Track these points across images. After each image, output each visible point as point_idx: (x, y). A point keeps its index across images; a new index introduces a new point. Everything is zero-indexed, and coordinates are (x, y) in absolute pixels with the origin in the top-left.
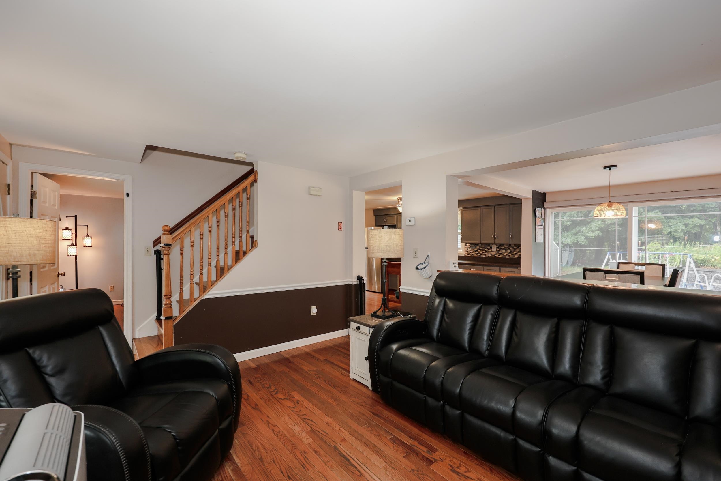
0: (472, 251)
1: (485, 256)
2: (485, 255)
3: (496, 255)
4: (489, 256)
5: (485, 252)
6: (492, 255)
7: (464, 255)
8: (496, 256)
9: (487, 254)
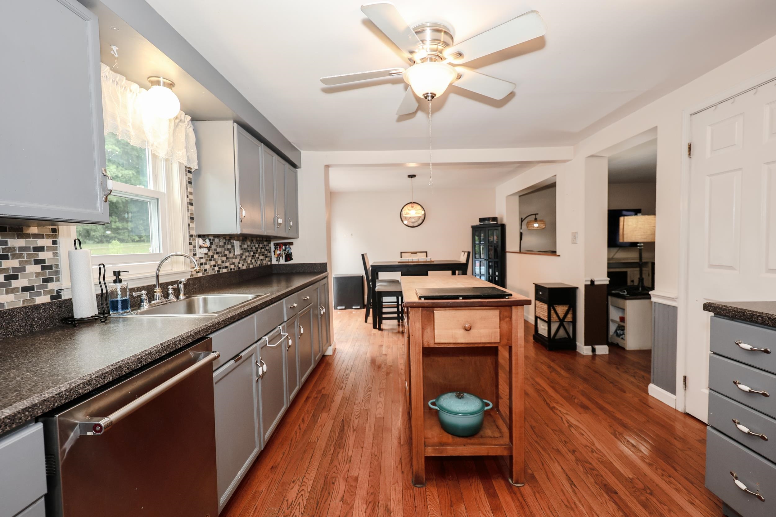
1: (225, 271)
2: (226, 267)
5: (225, 258)
6: (236, 266)
8: (240, 267)
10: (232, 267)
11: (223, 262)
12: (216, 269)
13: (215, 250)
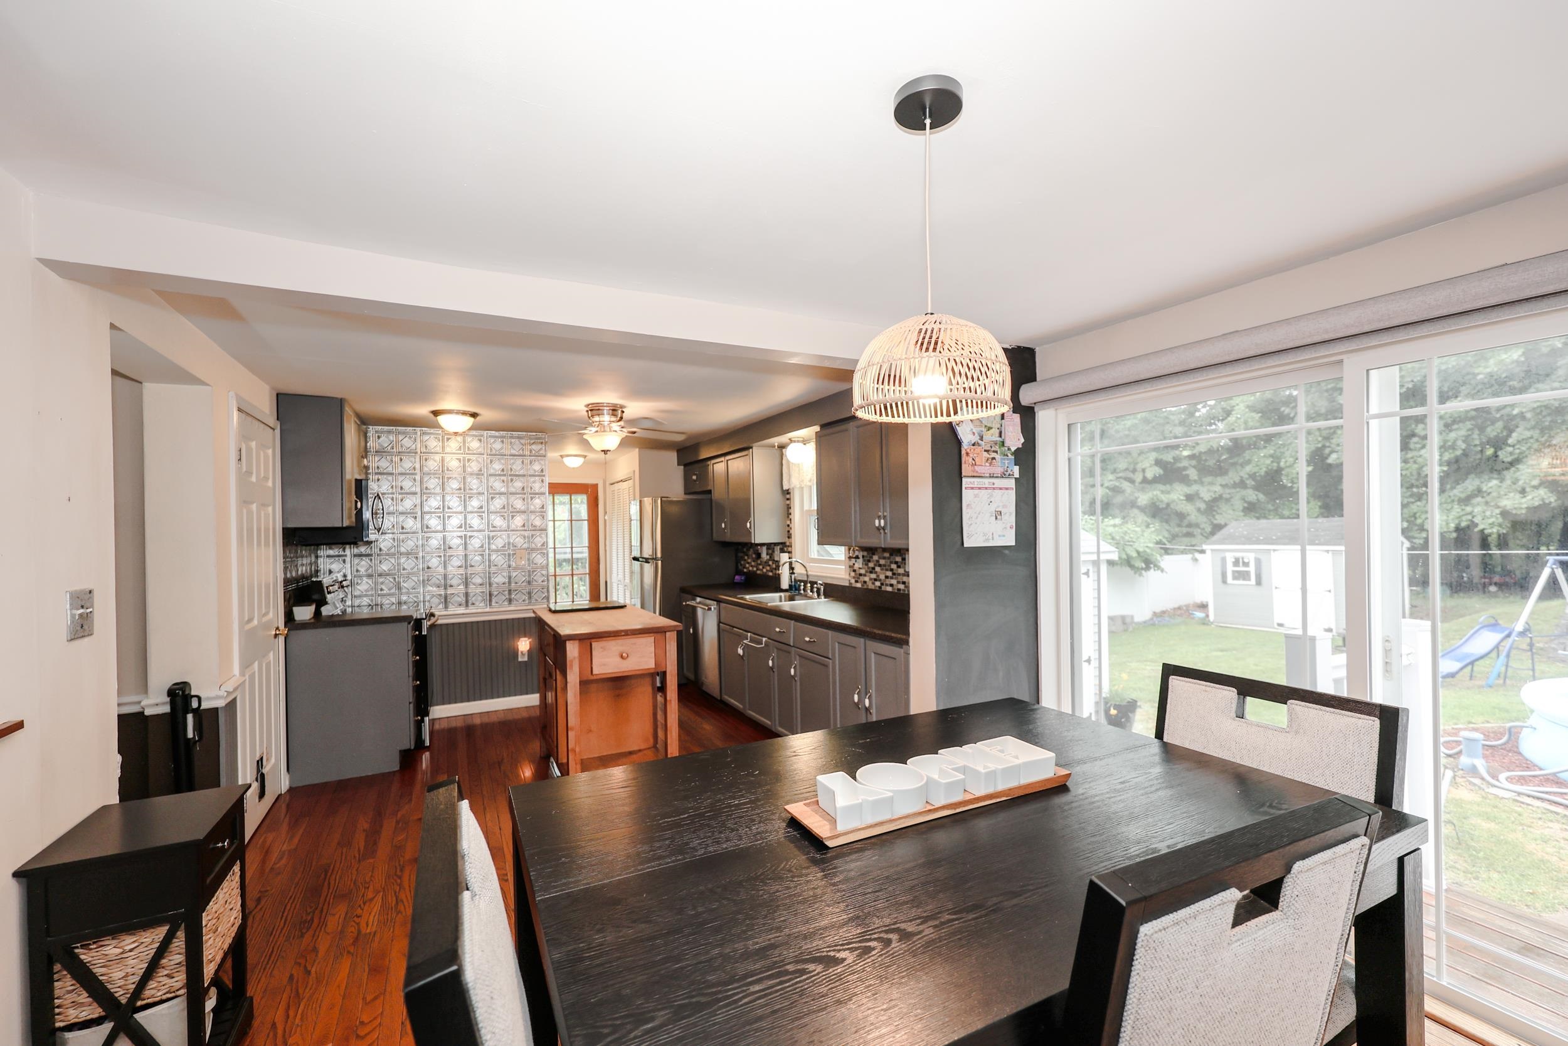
0: (863, 572)
1: (889, 589)
2: (892, 585)
4: (899, 590)
5: (889, 574)
7: (848, 585)
9: (894, 582)
11: (887, 577)
12: (878, 584)
13: (878, 561)
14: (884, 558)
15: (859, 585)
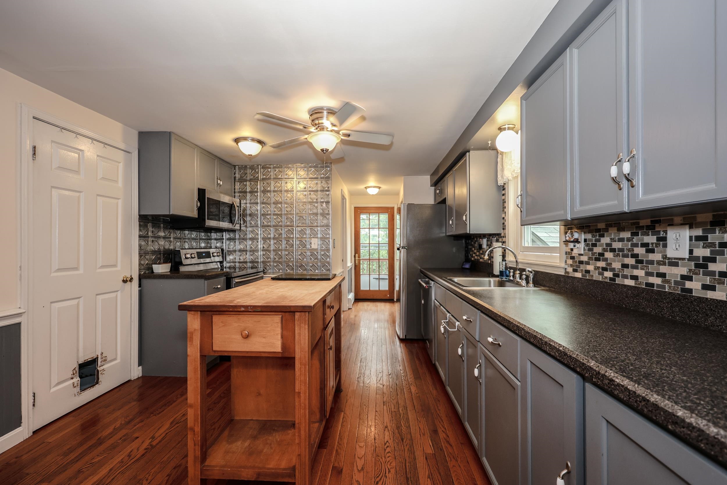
0: (585, 258)
1: (630, 283)
2: (635, 278)
3: (688, 285)
4: (652, 285)
5: (631, 261)
6: (668, 282)
7: (562, 273)
8: (690, 291)
9: (640, 273)
10: (657, 281)
14: (621, 240)
15: (578, 275)
